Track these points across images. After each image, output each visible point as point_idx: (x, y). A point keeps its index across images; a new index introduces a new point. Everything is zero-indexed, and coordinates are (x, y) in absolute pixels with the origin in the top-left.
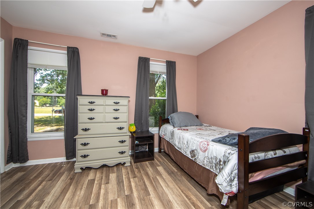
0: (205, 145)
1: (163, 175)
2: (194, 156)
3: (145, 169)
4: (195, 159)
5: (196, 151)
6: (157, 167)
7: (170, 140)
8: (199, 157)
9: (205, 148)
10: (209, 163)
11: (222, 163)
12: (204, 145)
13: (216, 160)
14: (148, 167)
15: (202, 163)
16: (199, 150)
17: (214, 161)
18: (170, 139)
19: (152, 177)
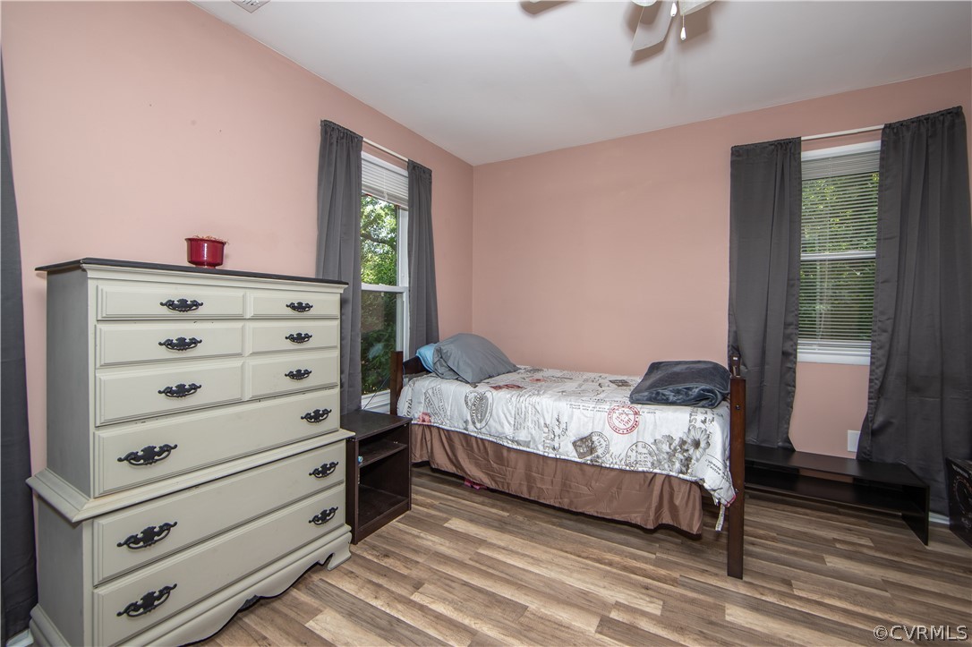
0: (627, 415)
1: (490, 540)
2: (592, 450)
3: (417, 546)
4: (598, 457)
5: (595, 438)
6: (446, 525)
7: (471, 427)
8: (612, 449)
9: (630, 424)
10: (648, 455)
11: (689, 447)
12: (624, 415)
13: (670, 444)
14: (418, 537)
15: (623, 462)
16: (608, 432)
17: (666, 448)
18: (466, 422)
19: (470, 559)
